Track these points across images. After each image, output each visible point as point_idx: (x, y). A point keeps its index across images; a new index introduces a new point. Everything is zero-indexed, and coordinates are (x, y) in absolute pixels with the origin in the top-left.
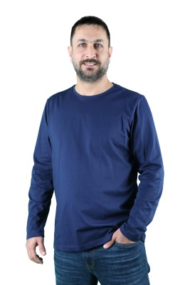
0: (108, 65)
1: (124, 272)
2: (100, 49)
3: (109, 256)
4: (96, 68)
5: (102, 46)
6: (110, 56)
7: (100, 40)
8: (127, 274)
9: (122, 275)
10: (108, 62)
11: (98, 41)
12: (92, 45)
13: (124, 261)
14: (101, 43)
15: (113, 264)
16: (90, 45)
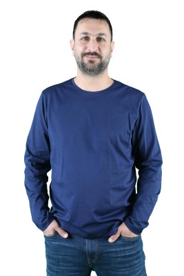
0: (109, 59)
1: (127, 265)
2: (103, 43)
3: (113, 250)
4: (97, 61)
5: (104, 40)
6: (112, 51)
7: (103, 34)
8: (130, 266)
9: (125, 268)
10: (109, 57)
11: (101, 34)
12: (95, 38)
13: (129, 254)
14: (103, 37)
15: (116, 257)
16: (93, 38)
